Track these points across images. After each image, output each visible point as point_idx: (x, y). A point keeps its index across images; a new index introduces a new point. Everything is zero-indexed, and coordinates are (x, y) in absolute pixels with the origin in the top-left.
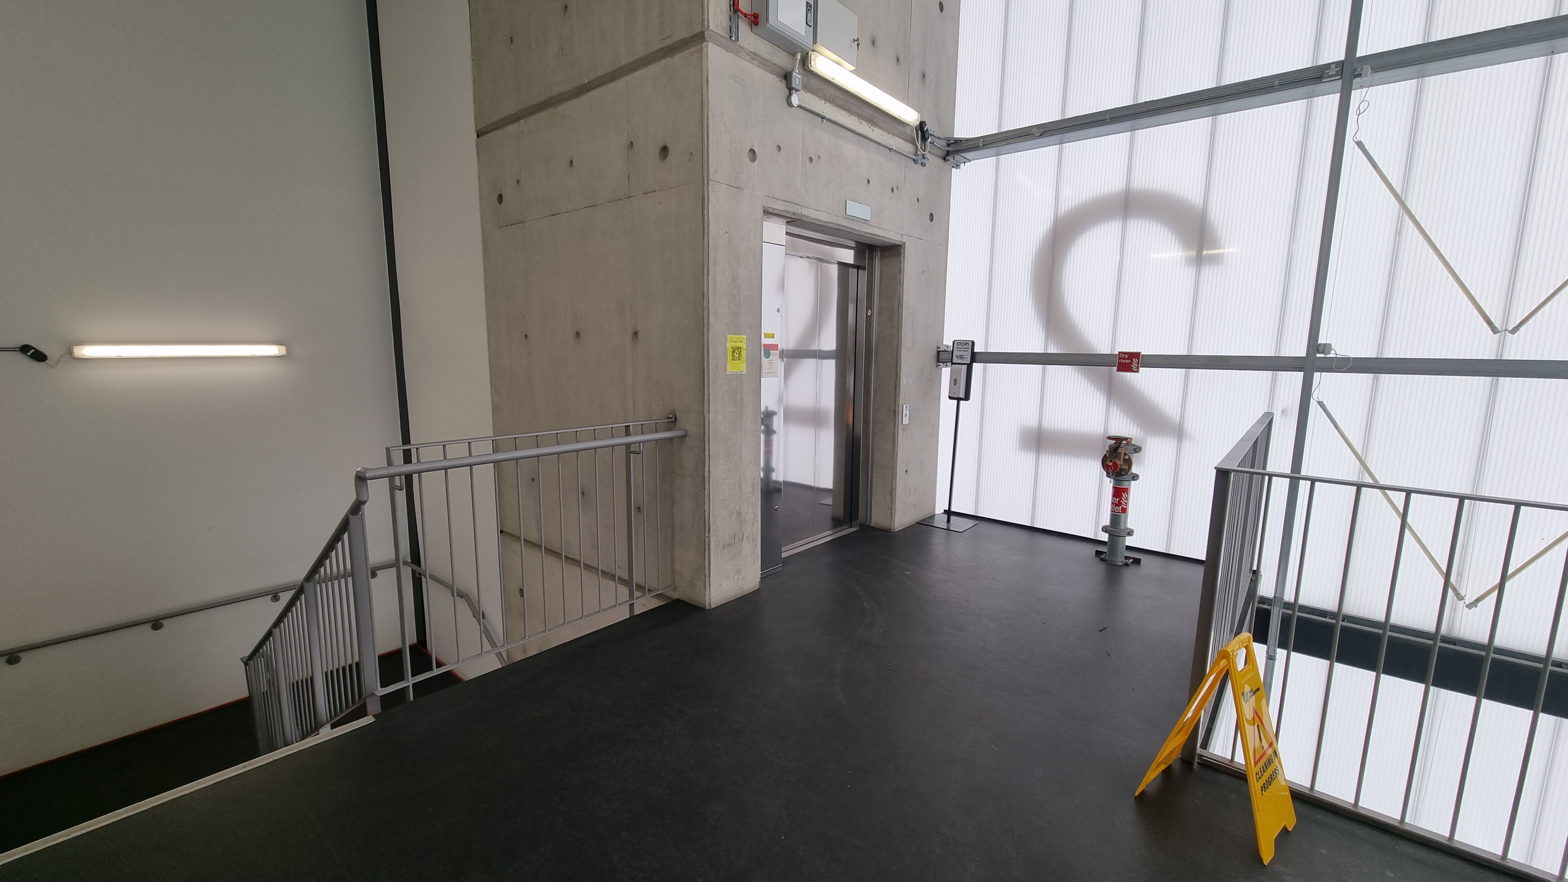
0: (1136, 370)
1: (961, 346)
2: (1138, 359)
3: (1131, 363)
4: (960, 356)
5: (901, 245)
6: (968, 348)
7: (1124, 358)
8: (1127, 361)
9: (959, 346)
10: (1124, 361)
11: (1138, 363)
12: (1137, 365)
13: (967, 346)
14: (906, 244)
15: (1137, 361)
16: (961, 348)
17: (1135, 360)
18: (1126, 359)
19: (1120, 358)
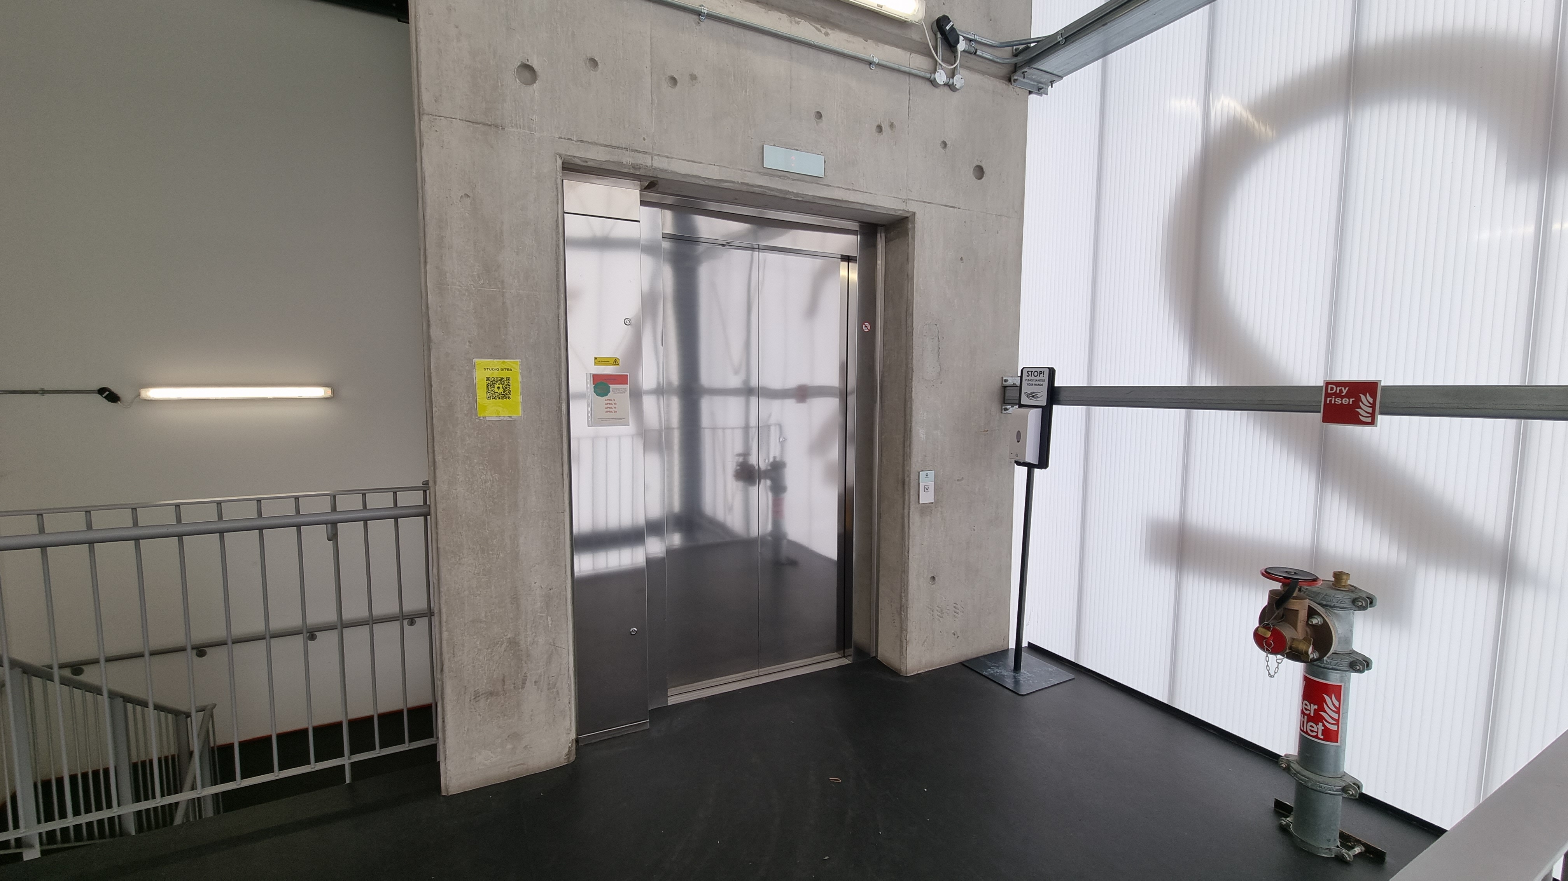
0: (1369, 420)
1: (1033, 377)
2: (1374, 396)
3: (1356, 404)
4: (1032, 393)
5: (907, 217)
6: (1044, 381)
7: (1338, 395)
8: (1345, 401)
9: (1030, 378)
10: (1338, 401)
11: (1373, 406)
12: (1370, 410)
13: (1041, 377)
14: (917, 215)
15: (1371, 400)
16: (1033, 380)
17: (1366, 399)
18: (1342, 397)
19: (1327, 395)
